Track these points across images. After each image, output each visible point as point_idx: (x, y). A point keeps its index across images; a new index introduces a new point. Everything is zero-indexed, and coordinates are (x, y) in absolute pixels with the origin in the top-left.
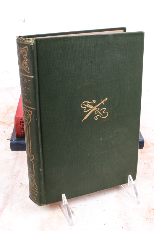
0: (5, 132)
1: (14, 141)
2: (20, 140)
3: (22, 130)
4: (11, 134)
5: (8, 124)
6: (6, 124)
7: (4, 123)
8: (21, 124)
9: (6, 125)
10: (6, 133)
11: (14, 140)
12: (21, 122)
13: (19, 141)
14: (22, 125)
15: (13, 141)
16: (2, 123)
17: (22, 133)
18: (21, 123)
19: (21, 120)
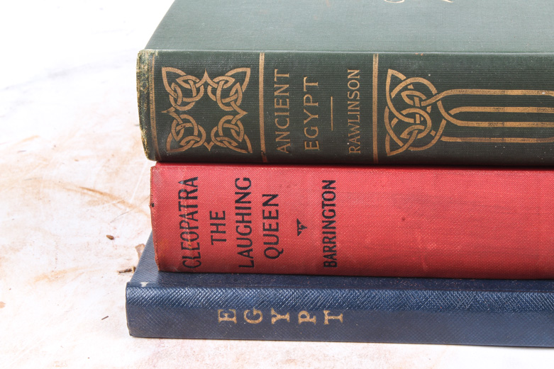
0: (112, 238)
1: (149, 287)
2: (176, 286)
3: (188, 237)
4: (138, 248)
5: (131, 201)
6: (123, 202)
7: (112, 197)
8: (180, 206)
9: (122, 206)
10: (116, 241)
11: (144, 284)
12: (183, 195)
13: (171, 291)
14: (185, 211)
15: (139, 286)
16: (105, 198)
17: (188, 253)
18: (184, 202)
19: (182, 186)
